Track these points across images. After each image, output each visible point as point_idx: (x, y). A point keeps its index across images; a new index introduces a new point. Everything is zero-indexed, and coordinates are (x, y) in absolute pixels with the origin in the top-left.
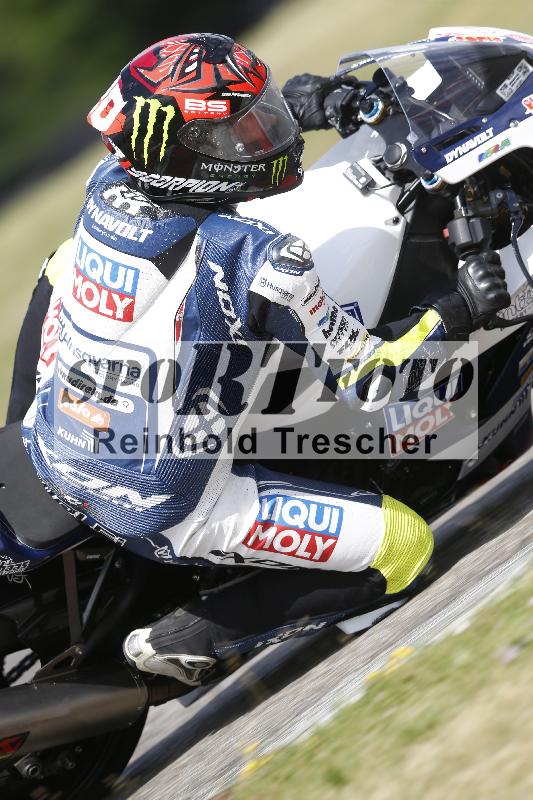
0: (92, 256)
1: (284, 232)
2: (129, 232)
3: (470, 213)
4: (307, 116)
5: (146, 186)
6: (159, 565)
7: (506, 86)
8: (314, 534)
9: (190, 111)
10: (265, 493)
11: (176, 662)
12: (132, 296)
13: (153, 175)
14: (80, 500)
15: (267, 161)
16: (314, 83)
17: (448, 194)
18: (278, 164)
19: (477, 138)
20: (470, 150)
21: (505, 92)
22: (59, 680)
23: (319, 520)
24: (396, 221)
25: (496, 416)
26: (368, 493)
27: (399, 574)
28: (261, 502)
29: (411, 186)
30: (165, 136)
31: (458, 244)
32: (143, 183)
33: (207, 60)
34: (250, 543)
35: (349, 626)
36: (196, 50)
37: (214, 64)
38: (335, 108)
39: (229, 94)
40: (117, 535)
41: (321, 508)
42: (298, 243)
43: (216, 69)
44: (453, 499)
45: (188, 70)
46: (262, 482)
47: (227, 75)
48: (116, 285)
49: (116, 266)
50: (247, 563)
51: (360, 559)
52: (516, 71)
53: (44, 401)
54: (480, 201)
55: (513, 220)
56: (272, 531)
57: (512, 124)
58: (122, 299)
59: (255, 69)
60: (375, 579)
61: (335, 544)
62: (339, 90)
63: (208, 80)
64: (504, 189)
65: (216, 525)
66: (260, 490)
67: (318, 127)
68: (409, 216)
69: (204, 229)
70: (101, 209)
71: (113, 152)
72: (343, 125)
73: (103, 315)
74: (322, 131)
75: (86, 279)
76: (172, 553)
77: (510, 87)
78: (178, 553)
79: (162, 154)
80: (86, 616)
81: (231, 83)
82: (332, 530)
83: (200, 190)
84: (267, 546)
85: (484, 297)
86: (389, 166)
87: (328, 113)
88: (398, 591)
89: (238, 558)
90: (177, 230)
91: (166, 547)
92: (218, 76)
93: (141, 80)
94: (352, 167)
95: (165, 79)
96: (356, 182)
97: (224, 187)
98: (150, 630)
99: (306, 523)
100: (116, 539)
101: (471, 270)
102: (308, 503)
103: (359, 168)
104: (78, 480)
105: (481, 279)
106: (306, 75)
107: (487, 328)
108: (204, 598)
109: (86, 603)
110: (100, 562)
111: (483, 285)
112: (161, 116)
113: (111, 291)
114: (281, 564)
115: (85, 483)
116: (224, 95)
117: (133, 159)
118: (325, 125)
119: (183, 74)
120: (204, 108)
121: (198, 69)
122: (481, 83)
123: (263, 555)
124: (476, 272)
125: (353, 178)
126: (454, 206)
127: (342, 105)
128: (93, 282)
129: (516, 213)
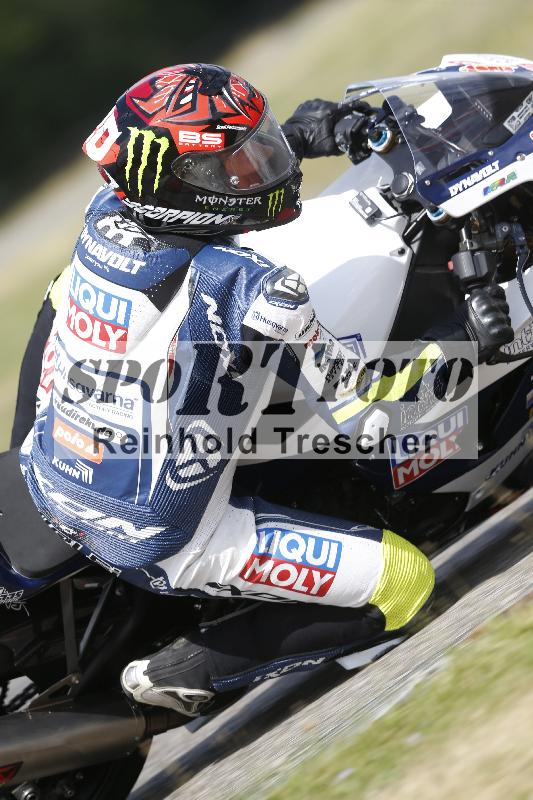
0: (85, 286)
1: (279, 265)
2: (122, 264)
3: (475, 246)
4: (317, 142)
5: (141, 217)
6: (155, 597)
7: (514, 118)
8: (311, 568)
9: (184, 143)
10: (263, 526)
11: (174, 695)
12: (125, 328)
13: (147, 207)
14: (75, 530)
15: (264, 194)
16: (325, 109)
17: (454, 227)
18: (274, 197)
19: (482, 171)
20: (476, 183)
21: (512, 124)
22: (55, 709)
23: (317, 555)
24: (402, 252)
25: (504, 448)
26: (369, 528)
27: (399, 610)
28: (258, 535)
29: (417, 216)
30: (159, 168)
31: (461, 277)
32: (137, 213)
33: (204, 92)
34: (246, 576)
35: (349, 662)
36: (193, 81)
37: (210, 96)
38: (345, 135)
39: (224, 127)
40: (113, 565)
41: (319, 541)
42: (294, 277)
43: (211, 101)
44: (461, 530)
45: (182, 102)
46: (259, 515)
47: (222, 107)
48: (110, 317)
49: (108, 297)
50: (243, 596)
51: (359, 594)
52: (525, 103)
53: (40, 429)
54: (486, 234)
55: (519, 254)
56: (269, 564)
57: (518, 158)
58: (114, 331)
59: (251, 102)
60: (373, 614)
61: (333, 578)
62: (349, 117)
63: (203, 113)
64: (510, 222)
65: (213, 558)
66: (258, 522)
67: (328, 154)
68: (415, 246)
69: (198, 261)
70: (94, 239)
71: (109, 181)
72: (353, 152)
73: (97, 346)
74: (333, 158)
75: (79, 309)
76: (168, 585)
77: (517, 119)
78: (173, 585)
79: (156, 186)
80: (83, 645)
81: (227, 115)
82: (331, 565)
83: (195, 222)
84: (264, 579)
85: (487, 332)
86: (396, 196)
87: (337, 140)
88: (398, 627)
89: (234, 590)
90: (170, 261)
91: (161, 579)
92: (213, 108)
93: (136, 111)
94: (358, 197)
95: (160, 110)
96: (362, 212)
97: (219, 219)
98: (148, 662)
99: (304, 557)
100: (112, 570)
101: (474, 304)
102: (306, 537)
103: (365, 198)
104: (73, 511)
105: (485, 313)
106: (317, 100)
107: (489, 363)
108: (203, 630)
109: (84, 632)
110: (98, 591)
111: (487, 320)
112: (155, 147)
113: (103, 322)
114: (279, 598)
115: (79, 514)
116: (218, 127)
117: (127, 189)
118: (335, 151)
119: (178, 106)
120: (198, 141)
121: (193, 102)
122: (488, 115)
123: (260, 588)
124: (479, 306)
125: (359, 208)
126: (460, 239)
127: (352, 132)
128: (87, 313)
129: (522, 247)
